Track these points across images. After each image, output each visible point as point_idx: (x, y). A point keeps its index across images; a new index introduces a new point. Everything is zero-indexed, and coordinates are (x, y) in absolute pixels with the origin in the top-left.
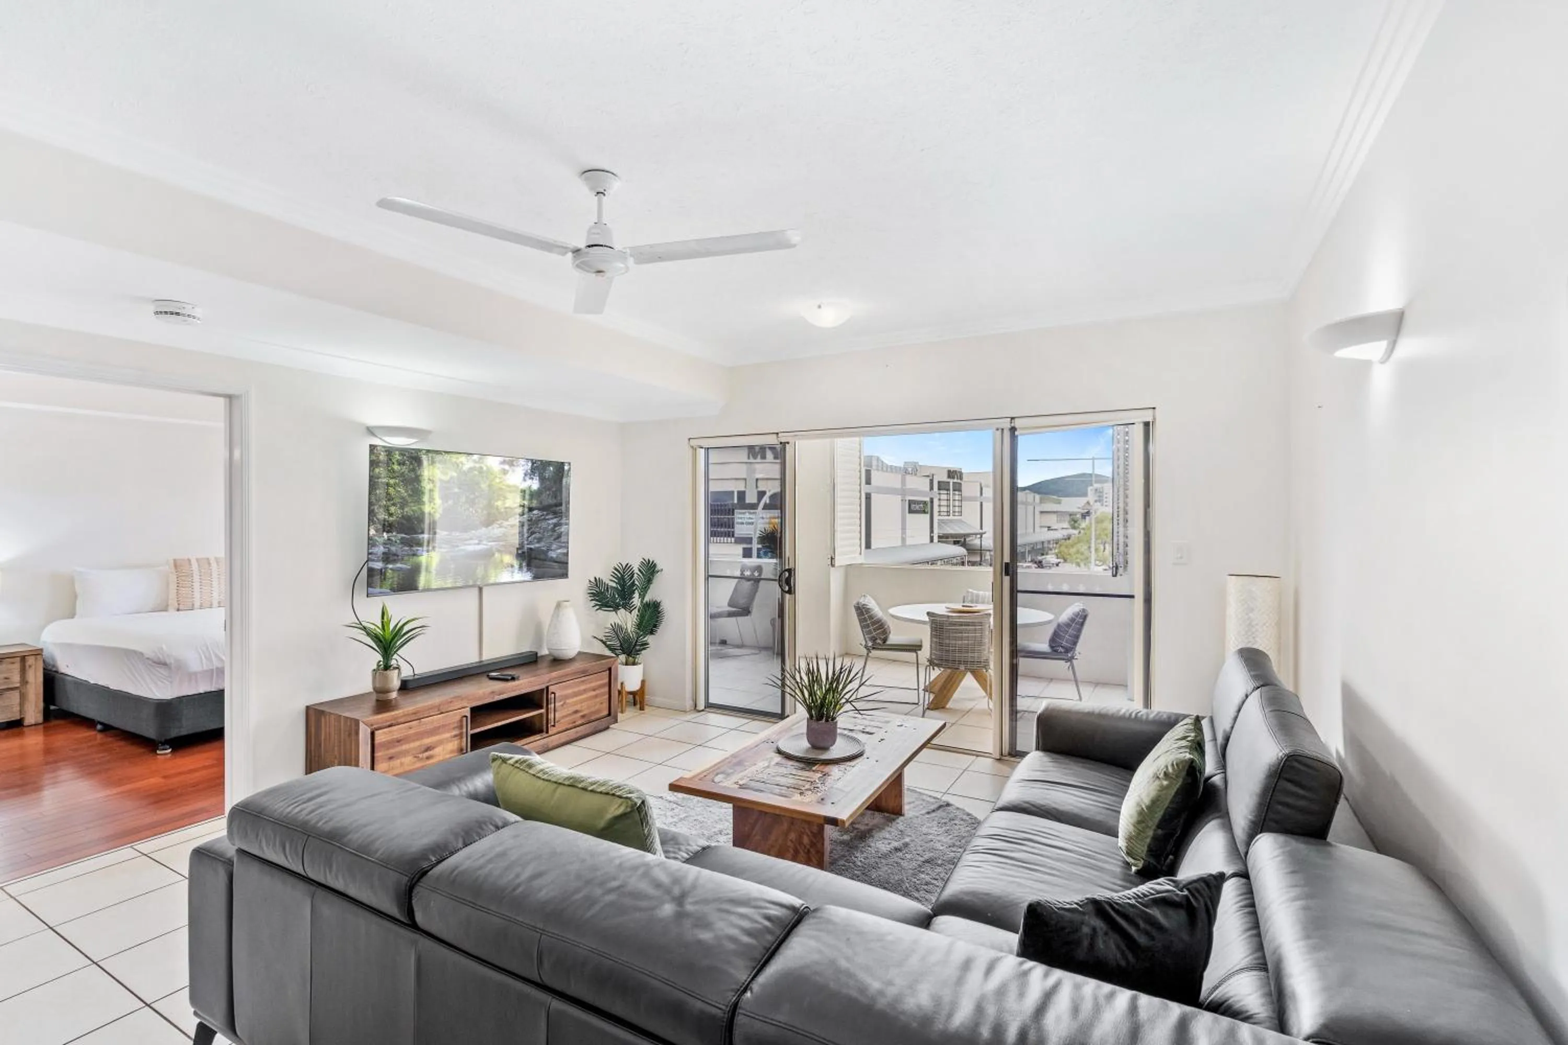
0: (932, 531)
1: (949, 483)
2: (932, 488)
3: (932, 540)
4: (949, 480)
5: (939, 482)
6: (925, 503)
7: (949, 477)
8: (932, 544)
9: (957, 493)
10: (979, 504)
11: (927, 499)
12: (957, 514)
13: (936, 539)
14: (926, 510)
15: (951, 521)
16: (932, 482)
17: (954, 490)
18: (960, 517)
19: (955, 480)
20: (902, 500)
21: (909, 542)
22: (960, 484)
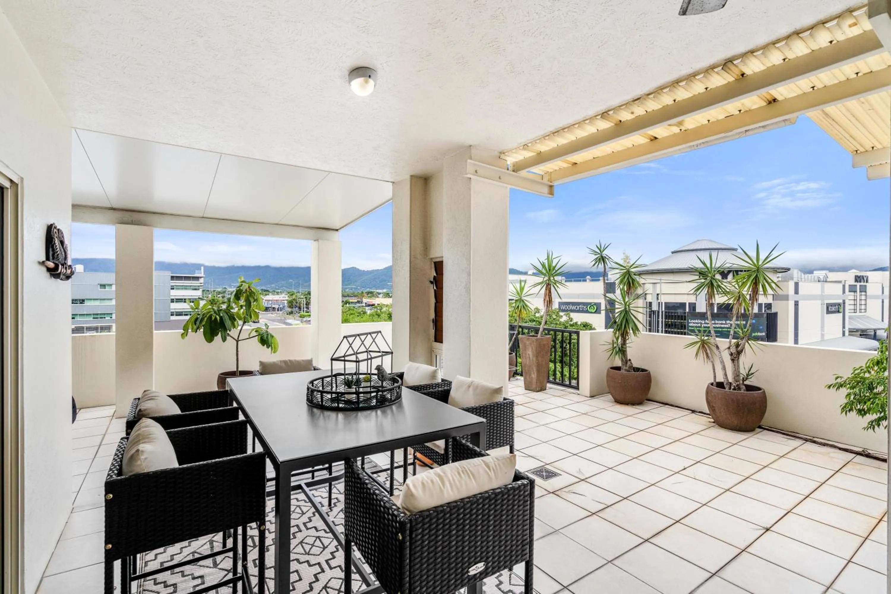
0: (844, 327)
1: (856, 286)
2: (844, 292)
3: (844, 334)
4: (856, 284)
5: (850, 285)
6: (839, 305)
7: (856, 281)
8: (844, 338)
9: (863, 293)
10: (881, 301)
11: (841, 301)
12: (862, 311)
13: (847, 333)
14: (840, 311)
15: (859, 317)
16: (844, 286)
17: (860, 292)
18: (865, 314)
19: (862, 284)
20: (822, 304)
21: (826, 337)
22: (865, 286)
